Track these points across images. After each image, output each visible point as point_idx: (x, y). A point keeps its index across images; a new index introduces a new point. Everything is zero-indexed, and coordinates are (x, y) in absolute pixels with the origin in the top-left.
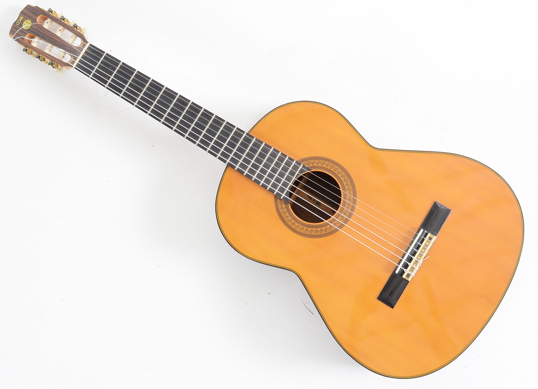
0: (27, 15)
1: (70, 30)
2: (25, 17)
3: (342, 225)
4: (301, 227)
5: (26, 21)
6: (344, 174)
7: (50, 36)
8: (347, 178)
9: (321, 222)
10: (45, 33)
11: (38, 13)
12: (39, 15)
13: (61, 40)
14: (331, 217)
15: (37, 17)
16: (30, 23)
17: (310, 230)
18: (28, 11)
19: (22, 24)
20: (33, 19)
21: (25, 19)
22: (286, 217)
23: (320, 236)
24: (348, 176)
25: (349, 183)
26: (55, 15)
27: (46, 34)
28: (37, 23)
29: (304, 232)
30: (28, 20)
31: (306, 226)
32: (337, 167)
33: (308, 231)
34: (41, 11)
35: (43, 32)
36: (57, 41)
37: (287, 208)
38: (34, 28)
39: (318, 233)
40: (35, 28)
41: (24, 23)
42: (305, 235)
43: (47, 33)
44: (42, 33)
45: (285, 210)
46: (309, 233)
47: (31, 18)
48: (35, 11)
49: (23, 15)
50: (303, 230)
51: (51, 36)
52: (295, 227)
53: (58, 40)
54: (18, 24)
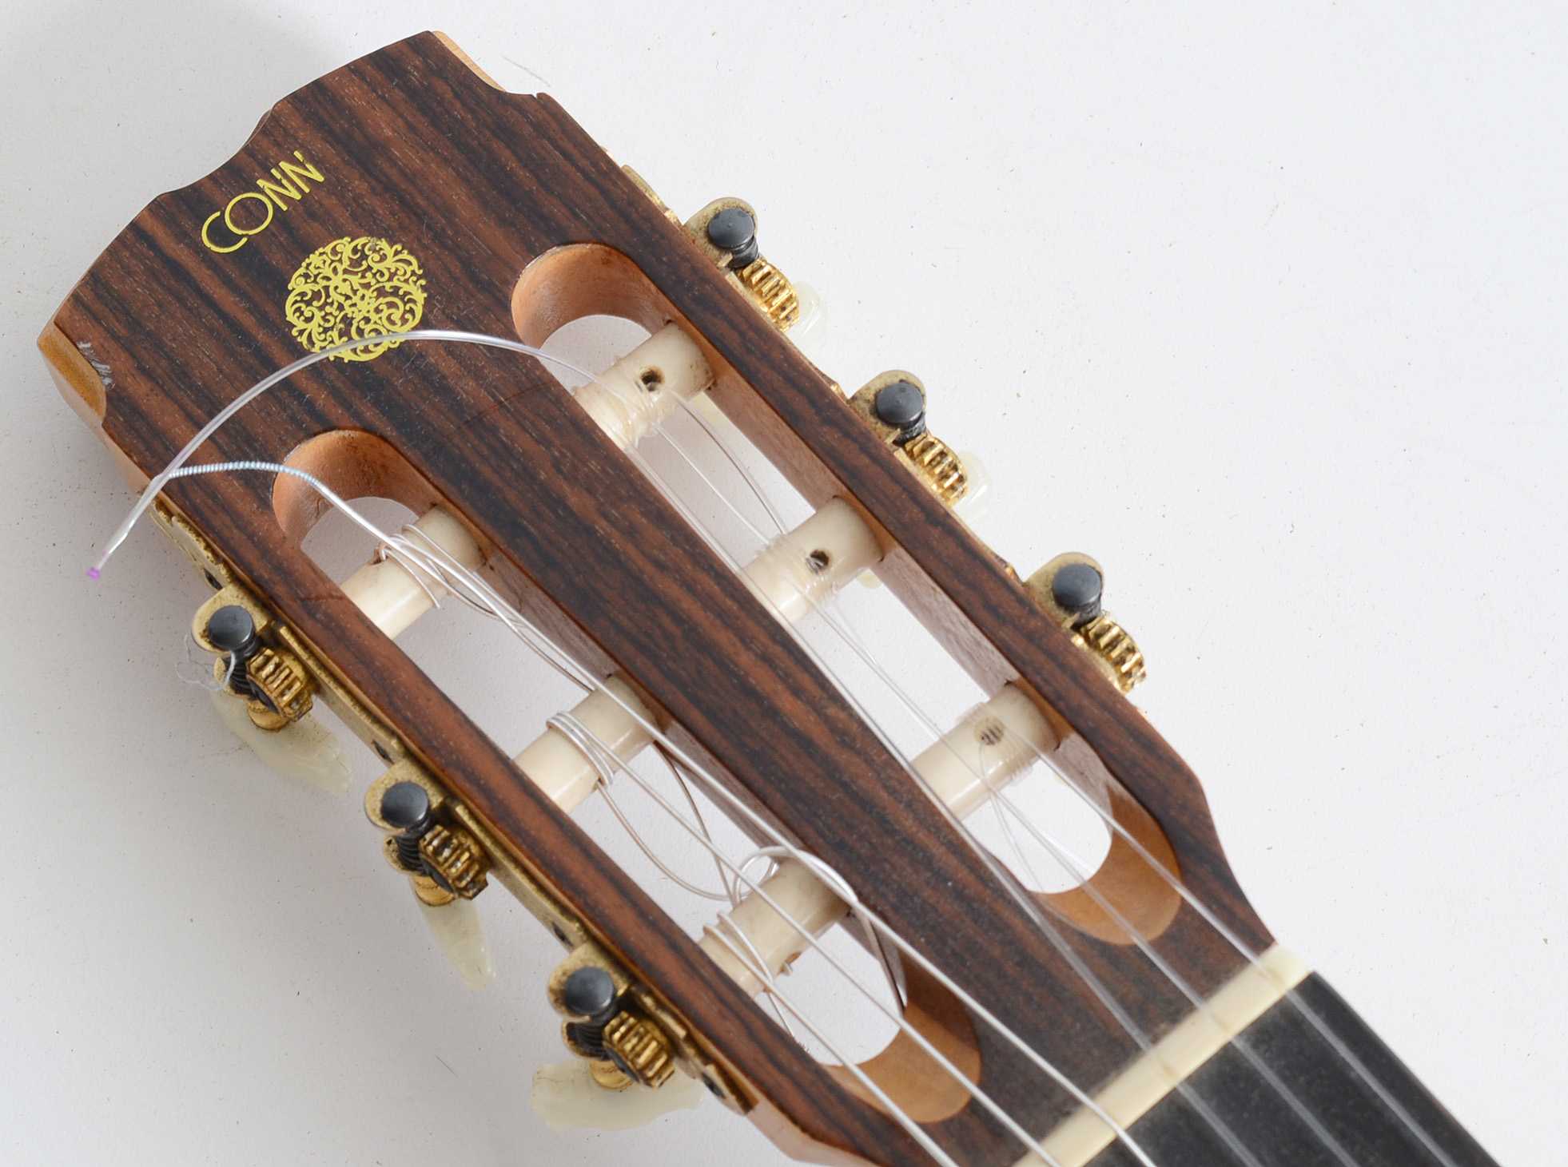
0: (381, 162)
1: (1005, 634)
2: (359, 185)
5: (345, 246)
7: (668, 586)
10: (602, 527)
11: (556, 210)
12: (567, 242)
13: (827, 720)
15: (534, 251)
16: (407, 298)
18: (411, 127)
19: (276, 259)
20: (467, 264)
21: (343, 216)
26: (765, 309)
27: (618, 542)
28: (510, 334)
30: (383, 244)
34: (613, 205)
35: (573, 500)
36: (772, 713)
38: (445, 390)
40: (467, 388)
41: (314, 259)
43: (631, 533)
44: (557, 502)
47: (439, 237)
48: (513, 165)
49: (320, 146)
51: (689, 605)
53: (787, 703)
54: (220, 234)
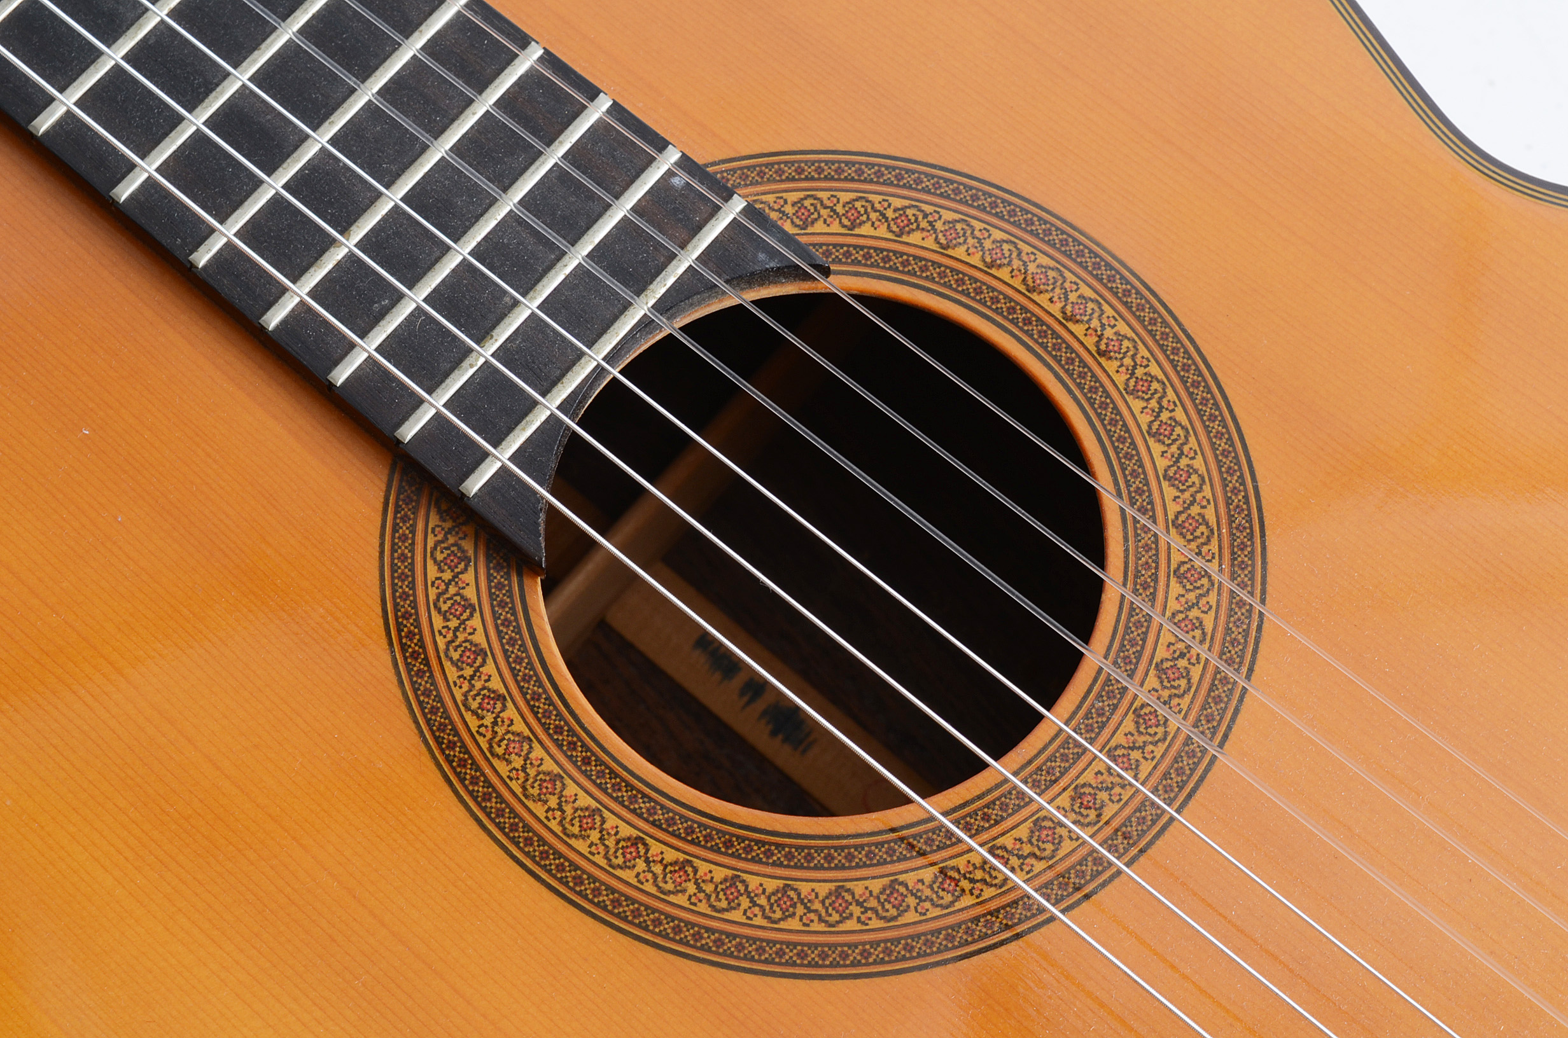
3: (1089, 867)
4: (626, 831)
6: (1154, 369)
8: (1179, 414)
9: (866, 807)
14: (985, 765)
17: (720, 874)
22: (474, 705)
23: (813, 955)
24: (1200, 393)
25: (1198, 463)
29: (649, 887)
31: (681, 827)
32: (1088, 293)
33: (691, 888)
37: (504, 614)
39: (794, 924)
42: (649, 919)
45: (479, 629)
46: (703, 907)
50: (641, 865)
52: (554, 825)
